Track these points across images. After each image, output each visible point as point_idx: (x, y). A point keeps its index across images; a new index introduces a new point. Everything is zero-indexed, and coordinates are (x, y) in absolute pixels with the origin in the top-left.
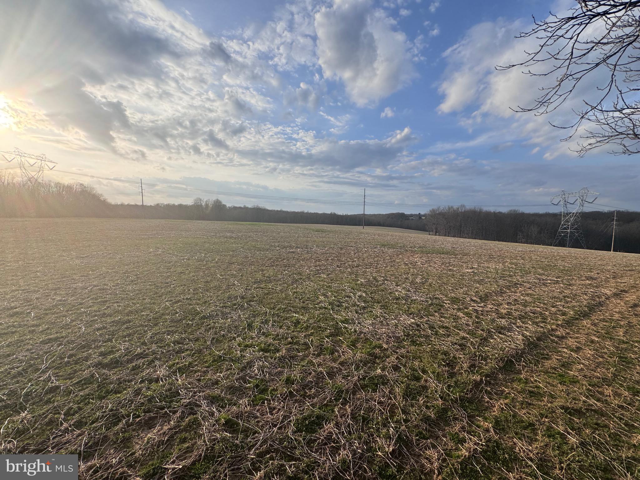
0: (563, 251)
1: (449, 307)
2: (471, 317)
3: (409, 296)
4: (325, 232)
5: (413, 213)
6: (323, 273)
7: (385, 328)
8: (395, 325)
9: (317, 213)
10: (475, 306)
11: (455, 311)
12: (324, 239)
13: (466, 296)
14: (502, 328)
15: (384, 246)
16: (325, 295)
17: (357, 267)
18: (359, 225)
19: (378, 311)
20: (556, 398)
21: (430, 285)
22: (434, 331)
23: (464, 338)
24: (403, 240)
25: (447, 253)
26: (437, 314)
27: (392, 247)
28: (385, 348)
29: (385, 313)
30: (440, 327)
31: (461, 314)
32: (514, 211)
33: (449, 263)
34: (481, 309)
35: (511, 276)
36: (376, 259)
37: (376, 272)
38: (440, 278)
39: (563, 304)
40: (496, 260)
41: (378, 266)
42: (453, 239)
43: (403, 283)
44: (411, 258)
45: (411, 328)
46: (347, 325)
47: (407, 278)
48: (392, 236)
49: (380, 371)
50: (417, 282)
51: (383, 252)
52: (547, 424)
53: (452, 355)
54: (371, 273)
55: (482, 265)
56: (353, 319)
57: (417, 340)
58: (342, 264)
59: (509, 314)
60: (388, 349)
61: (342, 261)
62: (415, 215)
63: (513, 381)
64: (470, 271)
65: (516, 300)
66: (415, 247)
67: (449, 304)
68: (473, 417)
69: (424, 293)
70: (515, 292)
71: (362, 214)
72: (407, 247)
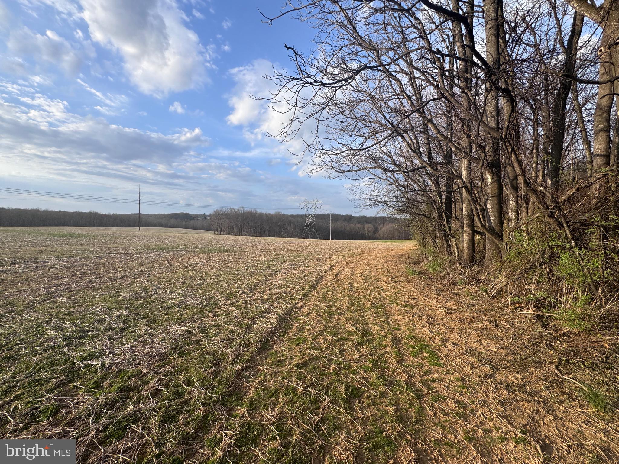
0: (307, 241)
1: (223, 304)
2: (241, 309)
3: (183, 302)
4: (77, 237)
5: (198, 214)
6: (62, 296)
7: (148, 348)
8: (162, 340)
9: (65, 212)
10: (245, 298)
11: (228, 306)
12: (73, 247)
13: (239, 289)
14: (263, 312)
15: (162, 249)
16: (57, 328)
17: (121, 278)
18: (134, 226)
19: (142, 328)
20: (293, 359)
21: (208, 285)
22: (205, 333)
23: (232, 331)
24: (186, 241)
25: (228, 251)
26: (210, 314)
27: (172, 249)
28: (144, 373)
29: (152, 329)
30: (212, 327)
31: (233, 308)
32: (279, 213)
33: (228, 260)
34: (250, 299)
35: (274, 265)
36: (150, 265)
37: (147, 281)
38: (218, 276)
39: (303, 281)
40: (265, 253)
41: (152, 274)
42: (234, 237)
43: (179, 289)
44: (192, 260)
45: (181, 338)
46: (90, 362)
47: (184, 283)
48: (174, 237)
49: (132, 407)
50: (195, 285)
51: (161, 257)
52: (286, 384)
53: (220, 353)
54: (139, 284)
55: (255, 259)
56: (103, 350)
57: (186, 349)
58: (97, 278)
59: (270, 298)
60: (148, 373)
61: (99, 274)
62: (200, 215)
63: (267, 357)
64: (245, 265)
65: (275, 285)
66: (197, 248)
67: (223, 301)
68: (232, 409)
69: (200, 294)
70: (276, 279)
71: (137, 214)
72: (189, 248)
